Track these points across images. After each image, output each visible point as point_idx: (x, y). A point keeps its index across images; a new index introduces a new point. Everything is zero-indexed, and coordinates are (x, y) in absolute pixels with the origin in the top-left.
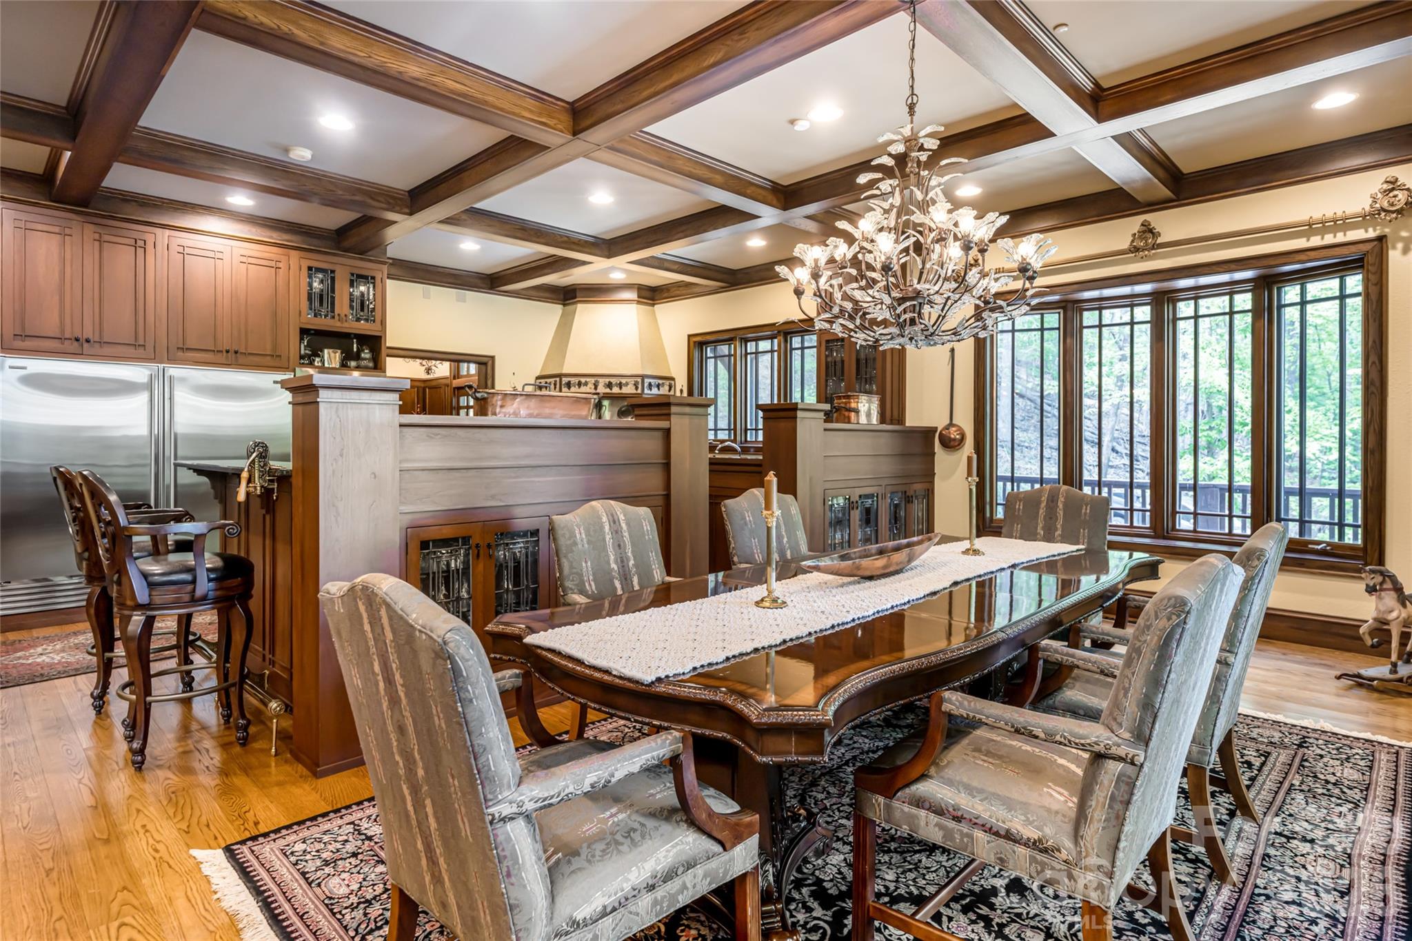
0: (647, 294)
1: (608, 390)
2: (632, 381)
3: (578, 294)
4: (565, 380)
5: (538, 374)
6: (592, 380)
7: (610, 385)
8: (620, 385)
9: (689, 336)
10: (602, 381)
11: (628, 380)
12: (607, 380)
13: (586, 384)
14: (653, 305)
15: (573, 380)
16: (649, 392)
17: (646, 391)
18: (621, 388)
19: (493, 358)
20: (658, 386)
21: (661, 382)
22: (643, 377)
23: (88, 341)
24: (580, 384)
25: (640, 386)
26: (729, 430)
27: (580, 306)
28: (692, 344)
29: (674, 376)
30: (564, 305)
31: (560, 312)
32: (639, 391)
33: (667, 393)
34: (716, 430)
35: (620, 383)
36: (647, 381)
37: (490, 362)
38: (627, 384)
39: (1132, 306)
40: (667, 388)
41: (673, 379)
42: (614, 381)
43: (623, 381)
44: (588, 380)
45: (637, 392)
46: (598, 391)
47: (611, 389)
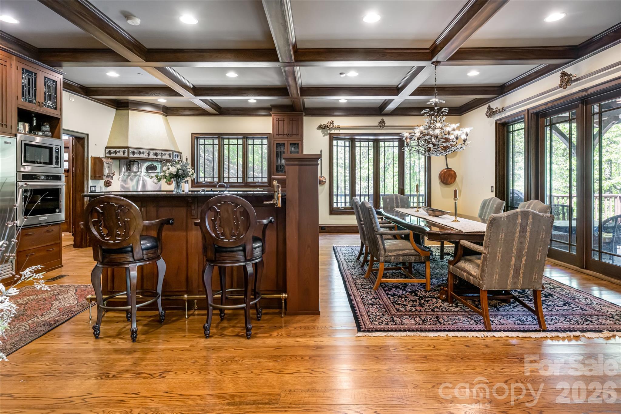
0: (165, 110)
1: (155, 157)
2: (167, 153)
3: (130, 105)
4: (131, 150)
5: (106, 146)
6: (147, 151)
7: (156, 154)
9: (192, 134)
10: (152, 152)
11: (166, 152)
12: (155, 152)
13: (144, 153)
14: (167, 116)
15: (135, 150)
20: (177, 156)
21: (178, 154)
22: (173, 151)
24: (140, 153)
25: (172, 156)
27: (130, 112)
28: (193, 137)
29: (181, 151)
30: (117, 109)
31: (115, 113)
32: (171, 158)
35: (162, 154)
36: (174, 153)
37: (86, 138)
39: (368, 142)
41: (181, 153)
42: (158, 152)
43: (163, 153)
44: (144, 151)
45: (169, 158)
46: (150, 157)
47: (157, 156)
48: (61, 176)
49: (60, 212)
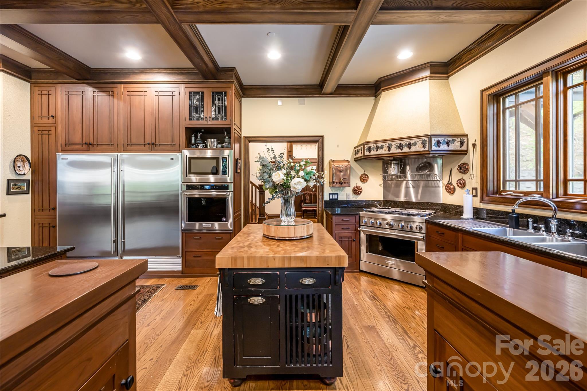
0: (441, 69)
1: (399, 151)
2: (420, 141)
3: (382, 85)
4: (367, 146)
6: (387, 144)
7: (400, 146)
8: (409, 146)
9: (481, 92)
10: (394, 144)
11: (416, 141)
12: (398, 143)
13: (382, 147)
14: (448, 78)
15: (372, 146)
16: (437, 149)
17: (434, 148)
18: (410, 148)
19: (322, 137)
20: (448, 143)
21: (450, 139)
22: (431, 136)
23: (91, 144)
24: (377, 148)
25: (427, 144)
26: (537, 181)
27: (383, 94)
28: (485, 98)
29: (466, 132)
30: (376, 96)
31: (373, 102)
32: (427, 148)
33: (459, 148)
34: (517, 181)
35: (410, 144)
36: (434, 140)
37: (321, 140)
38: (415, 144)
40: (458, 144)
41: (466, 136)
42: (404, 142)
43: (412, 142)
44: (383, 144)
45: (423, 149)
46: (391, 152)
47: (402, 149)
48: (228, 185)
49: (227, 221)
